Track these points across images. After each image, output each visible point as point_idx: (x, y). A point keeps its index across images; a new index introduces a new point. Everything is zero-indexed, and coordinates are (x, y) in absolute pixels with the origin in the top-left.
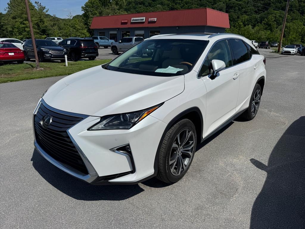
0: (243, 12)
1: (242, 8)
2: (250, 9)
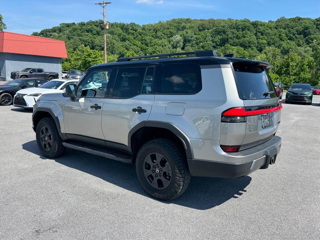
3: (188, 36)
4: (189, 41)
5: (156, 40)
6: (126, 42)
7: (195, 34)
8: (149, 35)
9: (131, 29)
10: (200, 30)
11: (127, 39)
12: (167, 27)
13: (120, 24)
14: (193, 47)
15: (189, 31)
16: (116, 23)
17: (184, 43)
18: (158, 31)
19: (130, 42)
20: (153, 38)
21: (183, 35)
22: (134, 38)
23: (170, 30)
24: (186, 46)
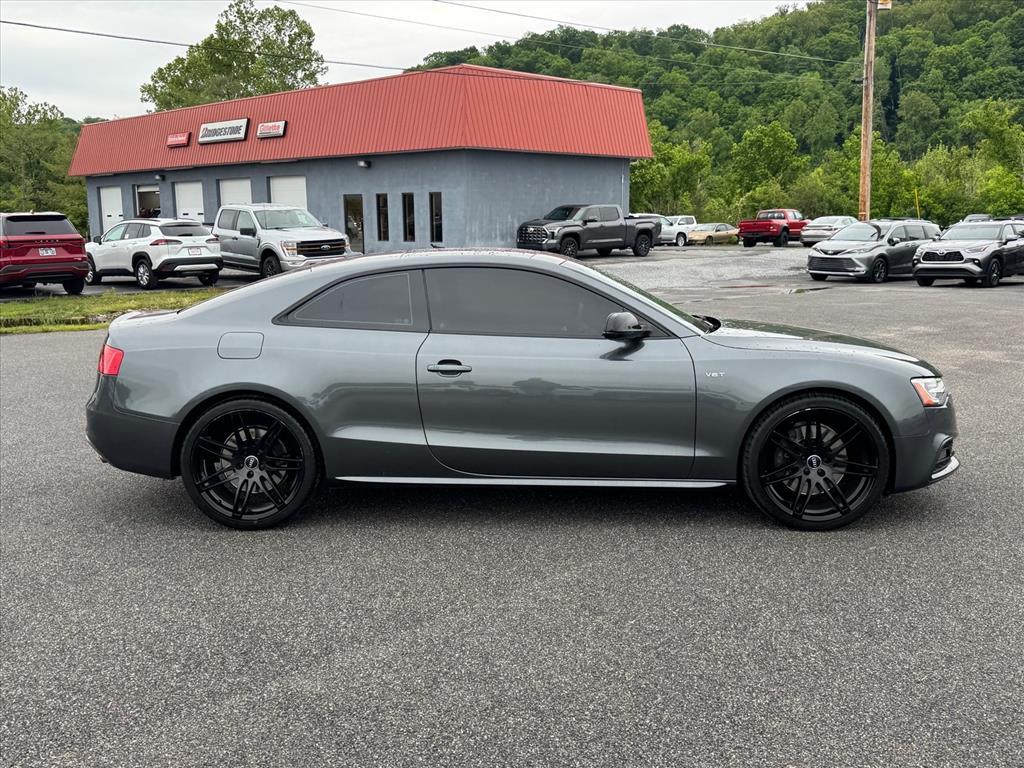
0: (967, 90)
1: (964, 72)
2: (1001, 74)
3: (910, 54)
4: (916, 71)
5: (780, 76)
6: (664, 97)
7: (939, 42)
8: (752, 64)
9: (681, 49)
10: (958, 26)
11: (666, 87)
12: (819, 25)
13: (632, 35)
14: (935, 90)
15: (911, 31)
16: (616, 32)
17: (892, 78)
18: (783, 44)
19: (677, 96)
20: (765, 73)
21: (892, 49)
22: (693, 80)
23: (834, 35)
24: (905, 93)
